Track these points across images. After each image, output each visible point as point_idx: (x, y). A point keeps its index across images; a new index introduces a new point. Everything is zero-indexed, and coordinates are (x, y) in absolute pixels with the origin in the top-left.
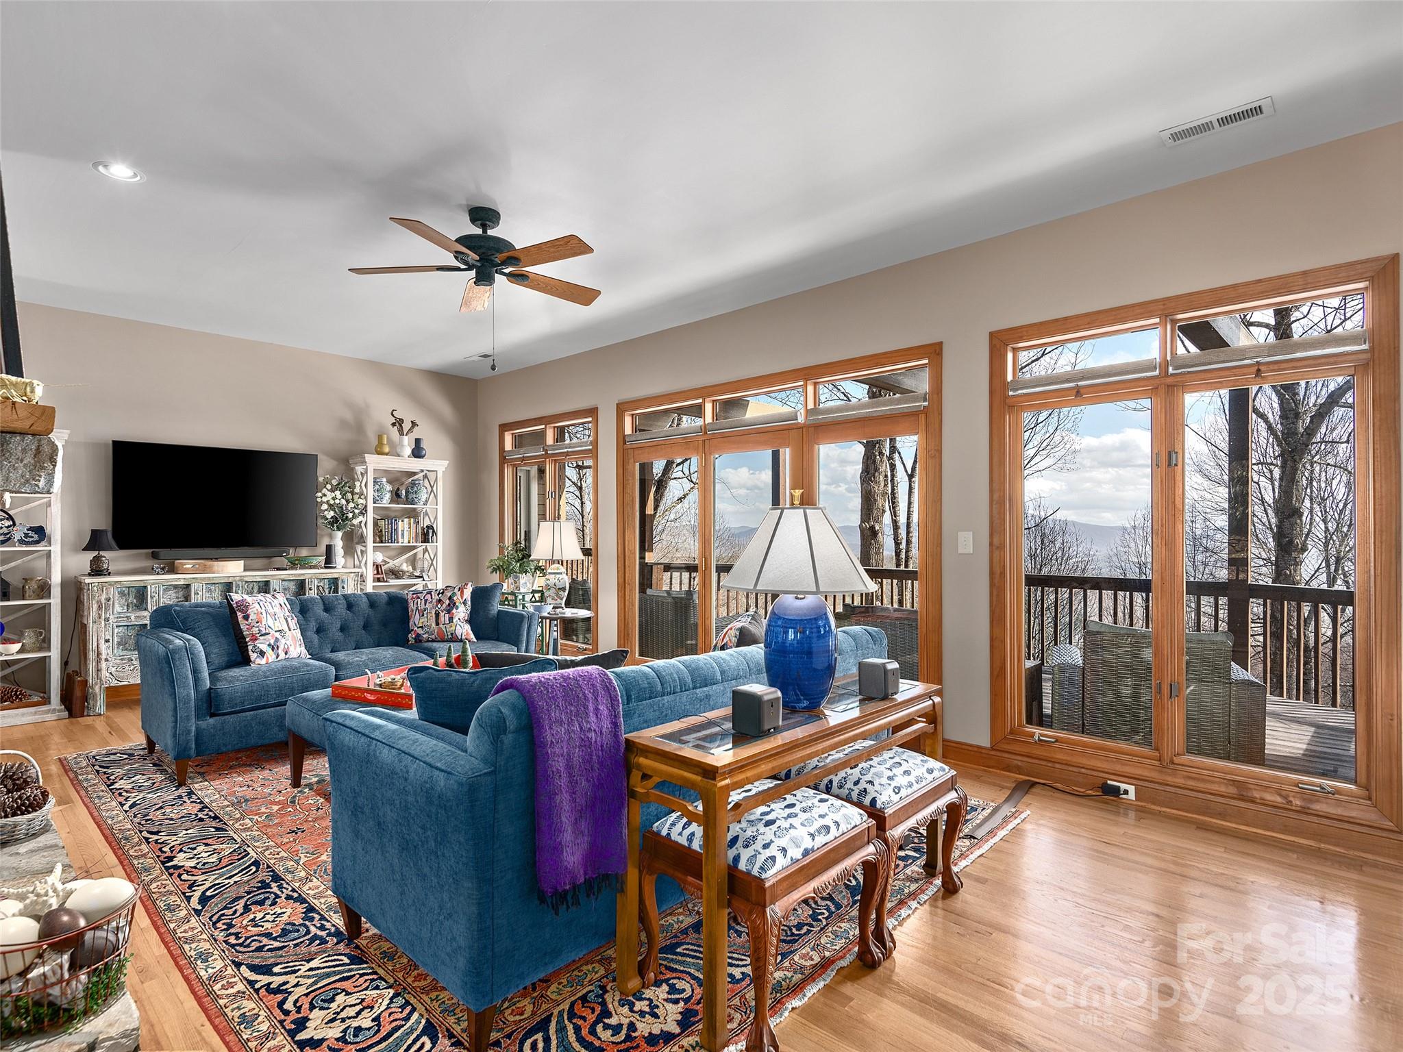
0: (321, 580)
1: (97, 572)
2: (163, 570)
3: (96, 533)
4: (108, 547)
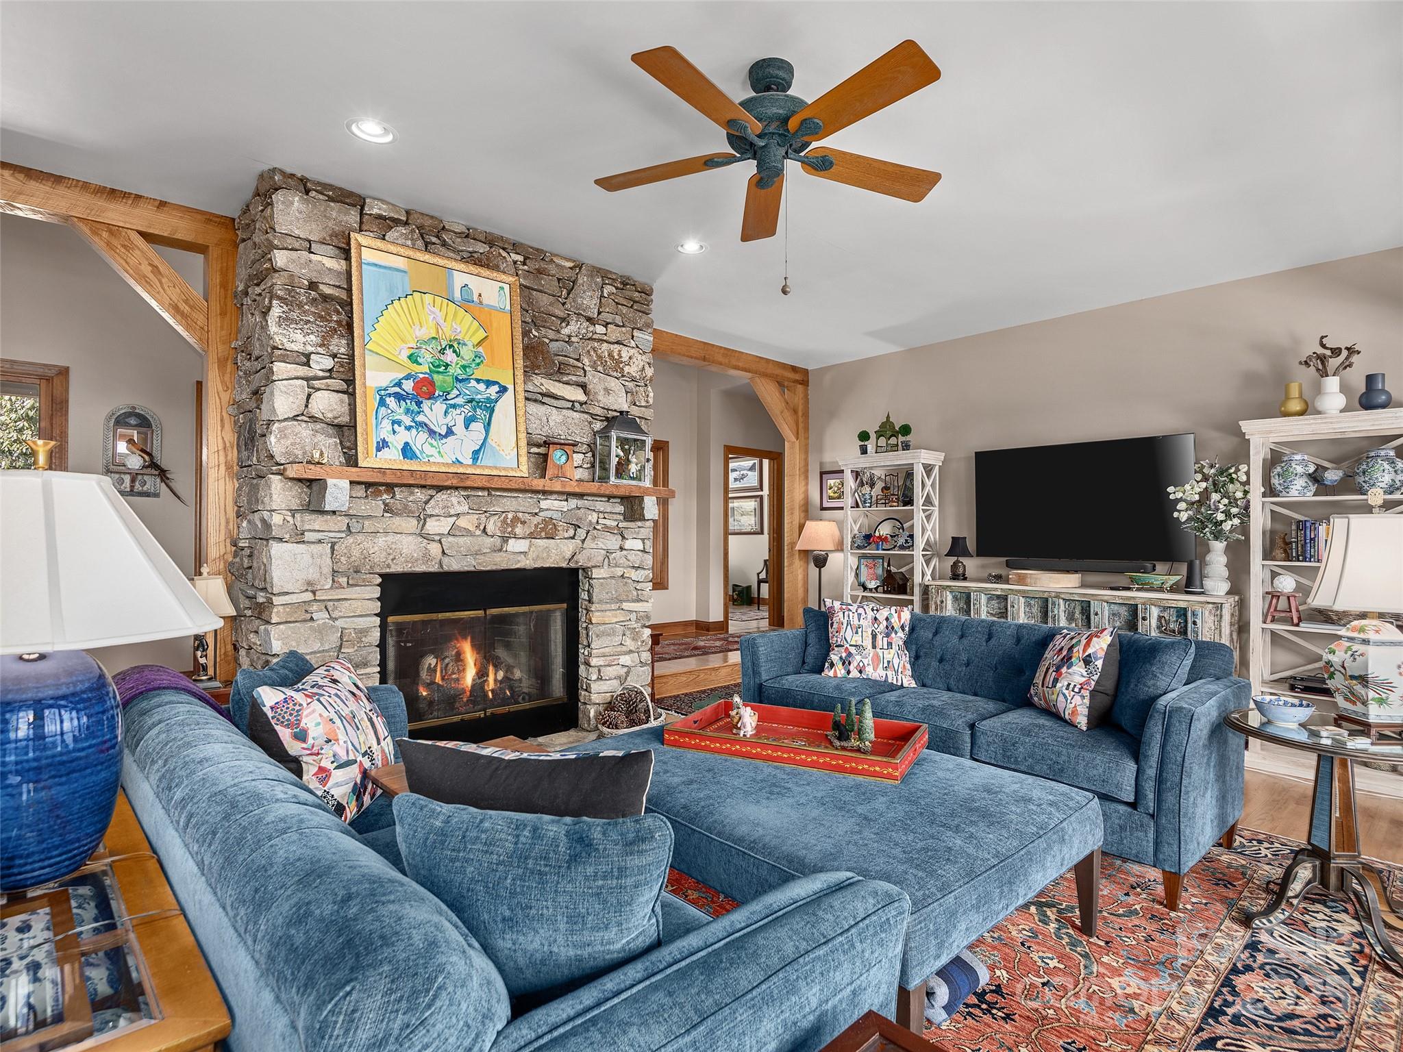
0: (1165, 609)
1: (955, 577)
2: (999, 579)
3: (955, 540)
4: (966, 554)
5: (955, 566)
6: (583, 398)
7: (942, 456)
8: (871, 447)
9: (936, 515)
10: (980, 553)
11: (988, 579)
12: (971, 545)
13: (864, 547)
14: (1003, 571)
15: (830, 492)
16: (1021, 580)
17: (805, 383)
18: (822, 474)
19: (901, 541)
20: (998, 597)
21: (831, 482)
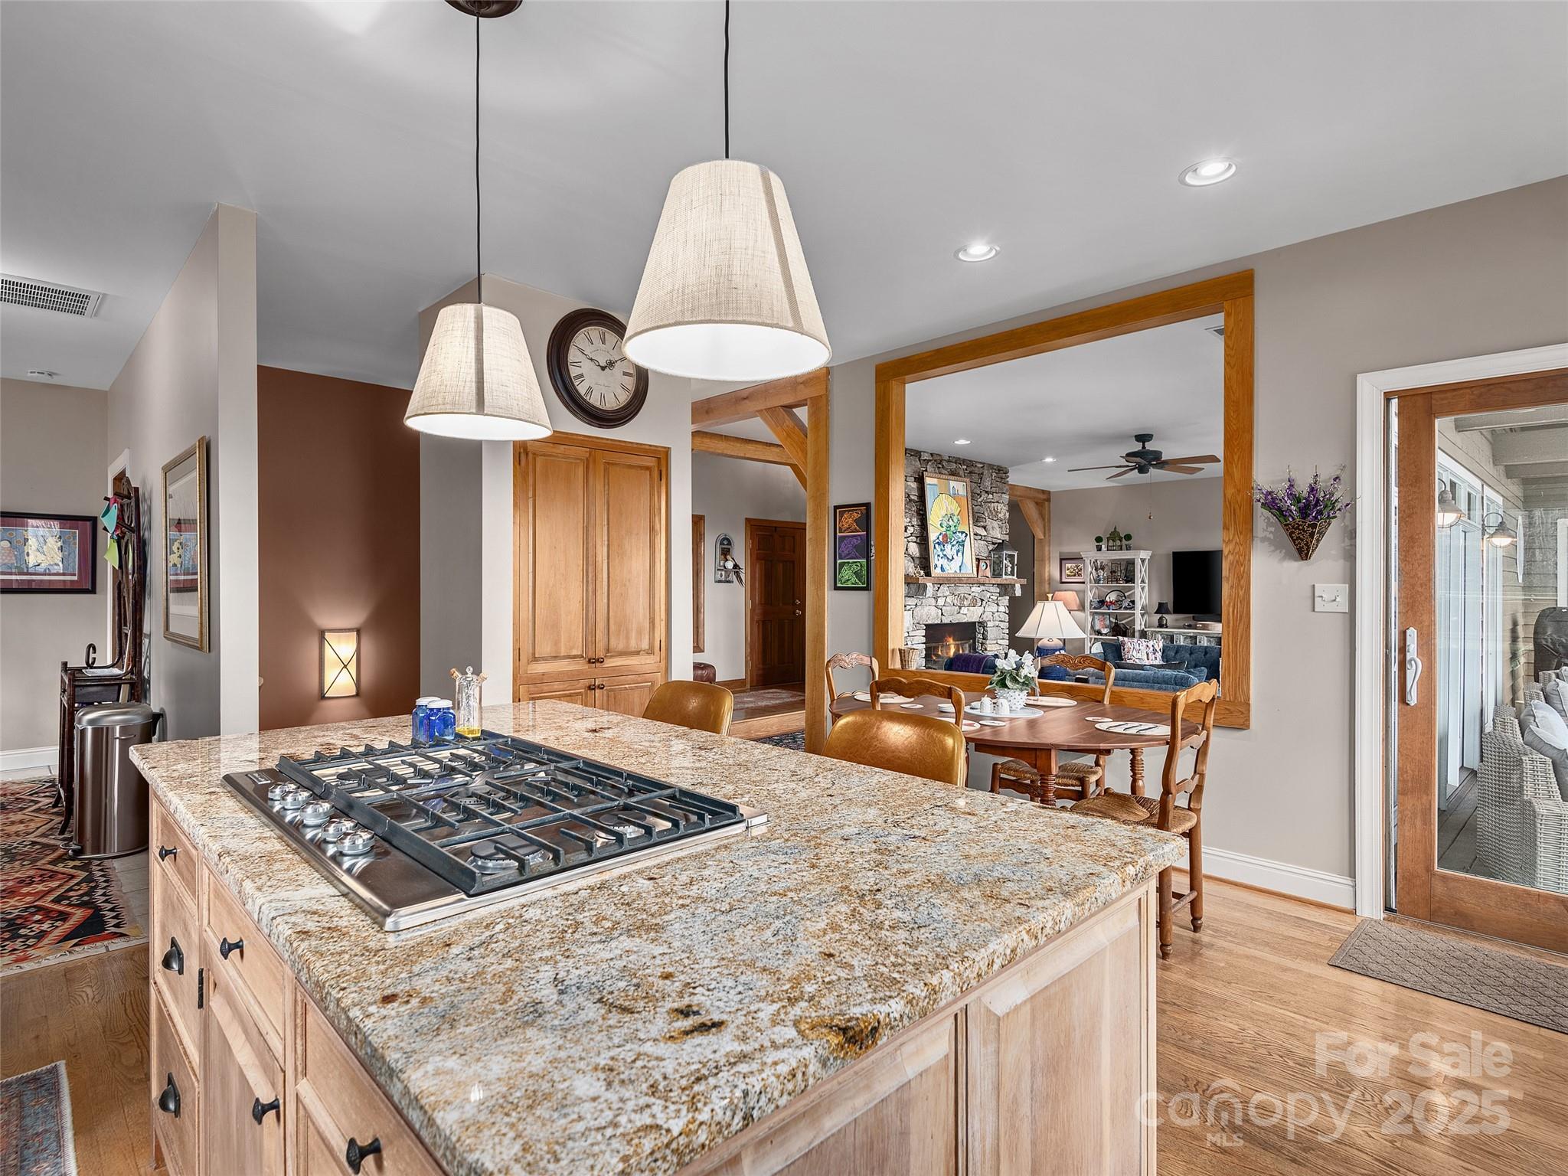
1: (1161, 626)
2: (1190, 627)
3: (1160, 605)
4: (1168, 612)
5: (1161, 619)
6: (985, 534)
7: (1150, 553)
8: (1104, 547)
9: (1146, 589)
10: (1176, 611)
11: (1184, 627)
12: (1170, 607)
13: (1100, 608)
14: (1192, 623)
15: (1068, 572)
16: (1205, 627)
17: (1049, 500)
18: (1061, 560)
19: (1125, 604)
20: (1191, 637)
21: (1069, 565)
